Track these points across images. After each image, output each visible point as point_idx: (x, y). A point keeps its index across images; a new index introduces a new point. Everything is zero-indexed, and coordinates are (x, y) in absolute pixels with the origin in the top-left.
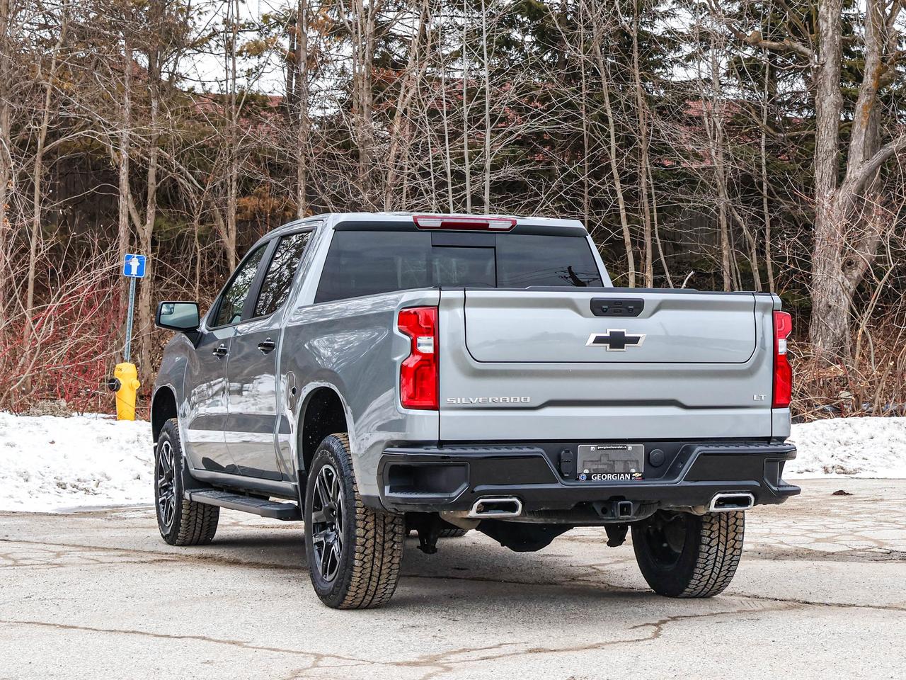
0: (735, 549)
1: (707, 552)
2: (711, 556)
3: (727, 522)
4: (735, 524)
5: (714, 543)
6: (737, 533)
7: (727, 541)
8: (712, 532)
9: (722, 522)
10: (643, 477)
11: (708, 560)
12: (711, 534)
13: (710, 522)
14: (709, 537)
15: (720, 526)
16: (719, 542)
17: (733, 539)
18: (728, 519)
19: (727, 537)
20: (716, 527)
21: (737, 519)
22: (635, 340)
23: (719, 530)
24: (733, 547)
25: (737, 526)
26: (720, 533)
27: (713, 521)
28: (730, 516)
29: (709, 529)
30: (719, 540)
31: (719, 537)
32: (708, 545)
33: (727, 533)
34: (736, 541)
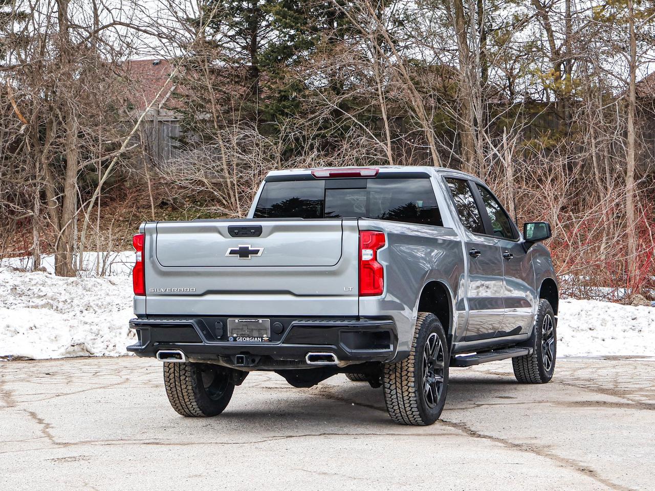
0: (409, 393)
1: (390, 394)
2: (393, 396)
3: (401, 374)
4: (406, 375)
5: (393, 387)
6: (409, 382)
7: (402, 387)
8: (391, 380)
9: (397, 374)
10: (270, 340)
11: (392, 399)
12: (390, 381)
13: (389, 373)
14: (389, 383)
15: (396, 376)
16: (396, 387)
17: (406, 385)
18: (401, 372)
19: (401, 384)
20: (393, 377)
21: (408, 372)
22: (256, 252)
23: (395, 378)
24: (407, 391)
25: (408, 377)
26: (396, 381)
27: (391, 373)
28: (403, 370)
29: (388, 378)
30: (396, 385)
31: (395, 383)
32: (389, 388)
33: (402, 381)
34: (409, 387)
